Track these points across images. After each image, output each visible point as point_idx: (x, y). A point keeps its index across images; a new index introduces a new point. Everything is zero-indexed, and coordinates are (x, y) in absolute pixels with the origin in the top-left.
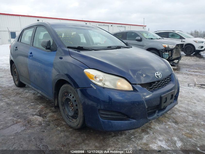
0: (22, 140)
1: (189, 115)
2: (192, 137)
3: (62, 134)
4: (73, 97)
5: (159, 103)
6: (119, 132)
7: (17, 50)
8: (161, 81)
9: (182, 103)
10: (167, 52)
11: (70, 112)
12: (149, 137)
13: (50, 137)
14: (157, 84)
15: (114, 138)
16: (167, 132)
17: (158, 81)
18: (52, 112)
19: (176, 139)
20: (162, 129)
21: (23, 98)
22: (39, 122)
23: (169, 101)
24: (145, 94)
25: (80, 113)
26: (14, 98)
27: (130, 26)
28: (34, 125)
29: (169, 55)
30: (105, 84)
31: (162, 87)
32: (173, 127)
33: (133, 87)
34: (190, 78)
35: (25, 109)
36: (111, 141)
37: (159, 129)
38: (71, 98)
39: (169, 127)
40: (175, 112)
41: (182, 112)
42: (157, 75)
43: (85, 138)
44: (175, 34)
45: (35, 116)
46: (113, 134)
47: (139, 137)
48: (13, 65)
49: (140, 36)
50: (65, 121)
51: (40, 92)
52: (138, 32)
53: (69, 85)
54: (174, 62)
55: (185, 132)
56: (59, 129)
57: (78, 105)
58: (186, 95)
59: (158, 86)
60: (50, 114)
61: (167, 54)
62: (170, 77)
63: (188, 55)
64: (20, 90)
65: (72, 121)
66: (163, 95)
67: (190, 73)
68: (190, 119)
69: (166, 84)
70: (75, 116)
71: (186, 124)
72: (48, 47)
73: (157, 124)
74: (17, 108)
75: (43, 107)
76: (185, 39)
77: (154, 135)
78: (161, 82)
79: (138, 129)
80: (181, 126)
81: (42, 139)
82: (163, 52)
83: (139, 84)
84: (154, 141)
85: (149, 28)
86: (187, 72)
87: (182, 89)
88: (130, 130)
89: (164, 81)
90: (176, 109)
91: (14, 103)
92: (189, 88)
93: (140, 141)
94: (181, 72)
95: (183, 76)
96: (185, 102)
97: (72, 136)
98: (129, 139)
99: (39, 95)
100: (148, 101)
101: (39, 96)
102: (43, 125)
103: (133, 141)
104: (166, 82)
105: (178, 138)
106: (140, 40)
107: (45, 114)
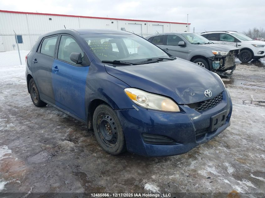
0: (55, 168)
1: (243, 138)
2: (245, 163)
3: (99, 161)
4: (111, 119)
5: (209, 124)
6: (163, 157)
7: (37, 62)
8: (211, 100)
9: (234, 124)
10: (217, 60)
11: (108, 136)
12: (197, 163)
13: (86, 164)
14: (207, 103)
15: (158, 164)
16: (218, 157)
17: (208, 101)
18: (84, 136)
19: (227, 164)
20: (211, 154)
21: (46, 120)
22: (71, 147)
23: (220, 122)
24: (193, 115)
25: (120, 137)
26: (36, 121)
27: (169, 24)
28: (66, 151)
29: (220, 64)
30: (148, 105)
31: (213, 107)
32: (224, 152)
33: (180, 108)
34: (246, 93)
35: (52, 133)
36: (156, 167)
37: (208, 154)
38: (108, 120)
39: (219, 152)
40: (226, 135)
41: (234, 135)
42: (206, 93)
43: (125, 164)
44: (228, 35)
45: (65, 141)
46: (157, 161)
47: (186, 163)
48: (31, 80)
49: (183, 41)
50: (101, 147)
51: (68, 113)
52: (181, 34)
53: (106, 106)
54: (226, 73)
55: (238, 157)
56: (95, 155)
57: (117, 128)
58: (240, 115)
59: (207, 106)
60: (82, 139)
61: (217, 63)
62: (222, 95)
63: (244, 63)
64: (41, 111)
65: (110, 146)
66: (213, 117)
67: (245, 86)
68: (244, 143)
69: (217, 103)
70: (113, 141)
71: (239, 149)
72: (79, 61)
73: (206, 149)
74: (43, 132)
75: (72, 131)
76: (241, 42)
77: (203, 161)
78: (211, 102)
79: (184, 154)
80: (234, 150)
81: (78, 166)
82: (213, 61)
83: (186, 105)
84: (203, 167)
85: (194, 28)
86: (242, 85)
87: (235, 107)
88: (175, 156)
89: (215, 100)
90: (228, 132)
91: (37, 126)
92: (244, 106)
93: (188, 167)
94: (234, 86)
95: (237, 90)
96: (238, 123)
97: (111, 163)
98: (175, 166)
99: (65, 116)
100: (196, 122)
101: (65, 118)
102: (75, 151)
103: (180, 168)
104: (217, 102)
105: (229, 163)
106: (184, 46)
107: (75, 138)
